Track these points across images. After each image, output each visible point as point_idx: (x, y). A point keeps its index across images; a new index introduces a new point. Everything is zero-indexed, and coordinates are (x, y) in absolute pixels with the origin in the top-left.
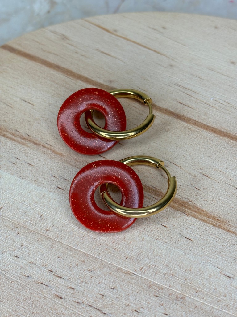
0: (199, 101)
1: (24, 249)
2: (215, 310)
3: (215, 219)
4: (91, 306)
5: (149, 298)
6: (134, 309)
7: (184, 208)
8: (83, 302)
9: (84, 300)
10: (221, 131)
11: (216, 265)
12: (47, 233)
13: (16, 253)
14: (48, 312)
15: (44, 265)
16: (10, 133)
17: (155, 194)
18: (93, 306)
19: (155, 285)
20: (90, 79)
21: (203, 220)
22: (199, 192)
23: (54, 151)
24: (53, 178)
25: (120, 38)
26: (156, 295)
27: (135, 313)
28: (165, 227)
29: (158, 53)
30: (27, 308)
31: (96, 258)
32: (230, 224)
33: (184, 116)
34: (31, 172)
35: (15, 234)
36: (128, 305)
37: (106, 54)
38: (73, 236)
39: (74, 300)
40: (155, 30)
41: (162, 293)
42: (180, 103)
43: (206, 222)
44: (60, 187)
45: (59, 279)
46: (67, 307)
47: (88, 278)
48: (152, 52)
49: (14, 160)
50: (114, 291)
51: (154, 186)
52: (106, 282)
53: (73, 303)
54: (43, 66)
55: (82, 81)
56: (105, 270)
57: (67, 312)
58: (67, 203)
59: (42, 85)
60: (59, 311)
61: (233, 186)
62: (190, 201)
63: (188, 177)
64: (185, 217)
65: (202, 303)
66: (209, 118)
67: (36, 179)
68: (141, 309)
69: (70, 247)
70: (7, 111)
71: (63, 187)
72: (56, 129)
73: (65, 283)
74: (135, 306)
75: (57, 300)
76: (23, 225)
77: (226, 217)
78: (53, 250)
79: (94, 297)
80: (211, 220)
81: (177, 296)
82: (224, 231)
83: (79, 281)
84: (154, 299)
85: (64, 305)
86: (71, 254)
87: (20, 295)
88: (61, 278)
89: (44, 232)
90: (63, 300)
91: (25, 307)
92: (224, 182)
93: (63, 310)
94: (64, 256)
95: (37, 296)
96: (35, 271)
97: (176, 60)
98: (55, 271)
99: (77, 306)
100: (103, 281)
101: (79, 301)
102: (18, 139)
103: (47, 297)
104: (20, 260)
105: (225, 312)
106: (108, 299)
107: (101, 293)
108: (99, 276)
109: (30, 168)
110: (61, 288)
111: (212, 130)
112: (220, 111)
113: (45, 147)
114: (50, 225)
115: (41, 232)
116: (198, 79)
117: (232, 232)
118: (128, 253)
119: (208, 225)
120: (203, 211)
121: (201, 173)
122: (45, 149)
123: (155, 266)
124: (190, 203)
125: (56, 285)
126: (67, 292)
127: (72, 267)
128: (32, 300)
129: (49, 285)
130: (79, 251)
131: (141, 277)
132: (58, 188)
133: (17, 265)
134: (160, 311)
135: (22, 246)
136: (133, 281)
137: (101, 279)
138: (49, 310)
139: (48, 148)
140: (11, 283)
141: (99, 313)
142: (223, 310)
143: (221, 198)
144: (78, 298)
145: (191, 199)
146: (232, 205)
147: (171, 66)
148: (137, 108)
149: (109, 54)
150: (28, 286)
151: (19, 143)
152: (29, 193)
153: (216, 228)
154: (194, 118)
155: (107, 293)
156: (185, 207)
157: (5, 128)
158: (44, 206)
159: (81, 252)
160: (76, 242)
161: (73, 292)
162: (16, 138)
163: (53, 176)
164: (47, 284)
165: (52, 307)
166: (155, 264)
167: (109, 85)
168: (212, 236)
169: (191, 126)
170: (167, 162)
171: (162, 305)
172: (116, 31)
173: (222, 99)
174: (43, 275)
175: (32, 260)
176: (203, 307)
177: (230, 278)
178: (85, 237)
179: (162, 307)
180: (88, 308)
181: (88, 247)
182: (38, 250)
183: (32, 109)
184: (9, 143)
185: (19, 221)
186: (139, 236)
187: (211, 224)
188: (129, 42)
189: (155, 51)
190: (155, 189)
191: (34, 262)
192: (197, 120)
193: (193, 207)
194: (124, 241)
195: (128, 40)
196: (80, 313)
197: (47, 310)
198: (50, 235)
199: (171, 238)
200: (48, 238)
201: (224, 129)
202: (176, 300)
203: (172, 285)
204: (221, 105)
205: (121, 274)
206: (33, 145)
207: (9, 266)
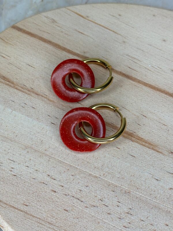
0: (142, 67)
1: (32, 162)
2: (148, 200)
3: (150, 144)
4: (73, 197)
5: (108, 192)
6: (100, 199)
7: (130, 137)
8: (69, 194)
9: (70, 193)
10: (155, 87)
11: (150, 172)
12: (45, 152)
13: (27, 164)
14: (47, 201)
15: (45, 171)
16: (20, 87)
17: (113, 128)
18: (75, 197)
19: (113, 184)
20: (71, 51)
21: (142, 145)
22: (141, 127)
23: (49, 100)
24: (49, 117)
25: (90, 22)
26: (113, 190)
27: (100, 201)
28: (119, 148)
29: (116, 33)
30: (35, 198)
31: (76, 168)
32: (159, 147)
33: (132, 77)
34: (34, 113)
35: (26, 152)
36: (96, 196)
37: (82, 33)
38: (62, 154)
39: (63, 193)
40: (114, 16)
41: (117, 189)
42: (129, 68)
43: (144, 146)
44: (53, 122)
45: (54, 180)
46: (59, 197)
47: (72, 180)
48: (112, 32)
49: (23, 105)
50: (88, 188)
51: (112, 123)
52: (83, 182)
53: (63, 195)
54: (40, 41)
55: (66, 52)
56: (82, 175)
57: (59, 200)
58: (58, 133)
59: (40, 54)
60: (54, 200)
61: (162, 123)
62: (135, 132)
63: (134, 117)
64: (131, 143)
65: (141, 195)
66: (148, 78)
67: (38, 117)
68: (104, 199)
69: (60, 160)
70: (18, 72)
71: (55, 123)
72: (50, 84)
73: (57, 183)
74: (100, 197)
75: (53, 193)
76: (30, 146)
77: (156, 143)
78: (50, 162)
79: (75, 191)
80: (147, 144)
81: (125, 191)
82: (155, 152)
83: (66, 182)
84: (112, 193)
85: (57, 196)
86: (61, 165)
87: (30, 190)
88: (55, 179)
89: (44, 151)
90: (56, 193)
91: (33, 197)
92: (156, 120)
93: (57, 199)
94: (56, 166)
95: (40, 190)
96: (39, 175)
97: (127, 38)
98: (51, 175)
99: (65, 197)
100: (81, 182)
101: (66, 194)
102: (25, 91)
103: (47, 191)
104: (29, 169)
105: (154, 201)
106: (84, 193)
107: (80, 189)
108: (78, 179)
109: (34, 110)
110: (55, 185)
111: (150, 86)
112: (155, 73)
113: (43, 96)
114: (47, 147)
115: (42, 151)
116: (142, 51)
117: (160, 152)
118: (96, 165)
119: (145, 148)
120: (142, 139)
121: (142, 114)
122: (43, 97)
123: (112, 173)
124: (134, 134)
125: (52, 184)
126: (59, 188)
127: (62, 173)
128: (37, 193)
129: (48, 184)
130: (66, 163)
131: (104, 179)
132: (52, 123)
133: (27, 171)
134: (115, 200)
135: (30, 160)
136: (99, 182)
137: (79, 180)
138: (48, 199)
139: (45, 97)
140: (24, 182)
141: (78, 201)
142: (154, 200)
143: (154, 131)
144: (66, 192)
145: (135, 131)
146: (160, 135)
147: (124, 42)
148: (102, 71)
149: (83, 33)
150: (35, 185)
151: (26, 93)
152: (34, 126)
153: (150, 150)
154: (138, 78)
155: (83, 189)
156: (132, 136)
157: (17, 83)
158: (44, 135)
159: (67, 164)
160: (64, 158)
161: (62, 188)
162: (24, 90)
163: (49, 116)
164: (46, 183)
165: (50, 197)
166: (112, 172)
167: (83, 55)
168: (147, 155)
169: (136, 84)
170: (121, 107)
171: (116, 196)
172: (88, 17)
173: (157, 65)
174: (44, 178)
175: (37, 168)
176: (141, 198)
177: (158, 180)
178: (69, 154)
179: (116, 198)
180: (72, 198)
181: (71, 161)
182: (40, 162)
183: (34, 71)
184: (20, 94)
185: (28, 144)
186: (102, 154)
187: (147, 147)
188: (96, 25)
189: (114, 32)
190: (112, 124)
191: (38, 170)
192: (140, 80)
193: (136, 136)
194: (93, 157)
195: (96, 23)
196: (67, 201)
197: (47, 199)
198: (47, 153)
199: (123, 155)
200: (46, 155)
201: (157, 85)
202: (125, 193)
203: (122, 184)
204: (156, 69)
205: (91, 177)
206: (35, 95)
207: (23, 172)
